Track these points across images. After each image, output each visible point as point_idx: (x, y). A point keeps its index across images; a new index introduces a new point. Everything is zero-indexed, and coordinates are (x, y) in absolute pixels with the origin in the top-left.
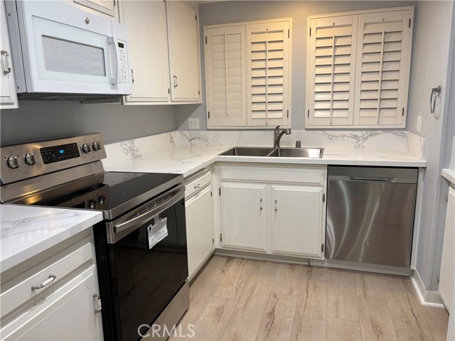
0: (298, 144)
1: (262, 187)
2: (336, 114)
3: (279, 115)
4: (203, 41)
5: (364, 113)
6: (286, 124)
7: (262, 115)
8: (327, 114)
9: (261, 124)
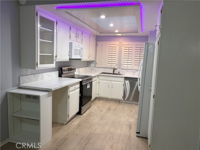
0: (119, 72)
1: (109, 82)
2: (128, 65)
3: (115, 65)
4: (97, 45)
5: (135, 66)
6: (116, 67)
7: (110, 65)
8: (126, 65)
9: (110, 67)
